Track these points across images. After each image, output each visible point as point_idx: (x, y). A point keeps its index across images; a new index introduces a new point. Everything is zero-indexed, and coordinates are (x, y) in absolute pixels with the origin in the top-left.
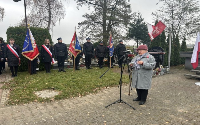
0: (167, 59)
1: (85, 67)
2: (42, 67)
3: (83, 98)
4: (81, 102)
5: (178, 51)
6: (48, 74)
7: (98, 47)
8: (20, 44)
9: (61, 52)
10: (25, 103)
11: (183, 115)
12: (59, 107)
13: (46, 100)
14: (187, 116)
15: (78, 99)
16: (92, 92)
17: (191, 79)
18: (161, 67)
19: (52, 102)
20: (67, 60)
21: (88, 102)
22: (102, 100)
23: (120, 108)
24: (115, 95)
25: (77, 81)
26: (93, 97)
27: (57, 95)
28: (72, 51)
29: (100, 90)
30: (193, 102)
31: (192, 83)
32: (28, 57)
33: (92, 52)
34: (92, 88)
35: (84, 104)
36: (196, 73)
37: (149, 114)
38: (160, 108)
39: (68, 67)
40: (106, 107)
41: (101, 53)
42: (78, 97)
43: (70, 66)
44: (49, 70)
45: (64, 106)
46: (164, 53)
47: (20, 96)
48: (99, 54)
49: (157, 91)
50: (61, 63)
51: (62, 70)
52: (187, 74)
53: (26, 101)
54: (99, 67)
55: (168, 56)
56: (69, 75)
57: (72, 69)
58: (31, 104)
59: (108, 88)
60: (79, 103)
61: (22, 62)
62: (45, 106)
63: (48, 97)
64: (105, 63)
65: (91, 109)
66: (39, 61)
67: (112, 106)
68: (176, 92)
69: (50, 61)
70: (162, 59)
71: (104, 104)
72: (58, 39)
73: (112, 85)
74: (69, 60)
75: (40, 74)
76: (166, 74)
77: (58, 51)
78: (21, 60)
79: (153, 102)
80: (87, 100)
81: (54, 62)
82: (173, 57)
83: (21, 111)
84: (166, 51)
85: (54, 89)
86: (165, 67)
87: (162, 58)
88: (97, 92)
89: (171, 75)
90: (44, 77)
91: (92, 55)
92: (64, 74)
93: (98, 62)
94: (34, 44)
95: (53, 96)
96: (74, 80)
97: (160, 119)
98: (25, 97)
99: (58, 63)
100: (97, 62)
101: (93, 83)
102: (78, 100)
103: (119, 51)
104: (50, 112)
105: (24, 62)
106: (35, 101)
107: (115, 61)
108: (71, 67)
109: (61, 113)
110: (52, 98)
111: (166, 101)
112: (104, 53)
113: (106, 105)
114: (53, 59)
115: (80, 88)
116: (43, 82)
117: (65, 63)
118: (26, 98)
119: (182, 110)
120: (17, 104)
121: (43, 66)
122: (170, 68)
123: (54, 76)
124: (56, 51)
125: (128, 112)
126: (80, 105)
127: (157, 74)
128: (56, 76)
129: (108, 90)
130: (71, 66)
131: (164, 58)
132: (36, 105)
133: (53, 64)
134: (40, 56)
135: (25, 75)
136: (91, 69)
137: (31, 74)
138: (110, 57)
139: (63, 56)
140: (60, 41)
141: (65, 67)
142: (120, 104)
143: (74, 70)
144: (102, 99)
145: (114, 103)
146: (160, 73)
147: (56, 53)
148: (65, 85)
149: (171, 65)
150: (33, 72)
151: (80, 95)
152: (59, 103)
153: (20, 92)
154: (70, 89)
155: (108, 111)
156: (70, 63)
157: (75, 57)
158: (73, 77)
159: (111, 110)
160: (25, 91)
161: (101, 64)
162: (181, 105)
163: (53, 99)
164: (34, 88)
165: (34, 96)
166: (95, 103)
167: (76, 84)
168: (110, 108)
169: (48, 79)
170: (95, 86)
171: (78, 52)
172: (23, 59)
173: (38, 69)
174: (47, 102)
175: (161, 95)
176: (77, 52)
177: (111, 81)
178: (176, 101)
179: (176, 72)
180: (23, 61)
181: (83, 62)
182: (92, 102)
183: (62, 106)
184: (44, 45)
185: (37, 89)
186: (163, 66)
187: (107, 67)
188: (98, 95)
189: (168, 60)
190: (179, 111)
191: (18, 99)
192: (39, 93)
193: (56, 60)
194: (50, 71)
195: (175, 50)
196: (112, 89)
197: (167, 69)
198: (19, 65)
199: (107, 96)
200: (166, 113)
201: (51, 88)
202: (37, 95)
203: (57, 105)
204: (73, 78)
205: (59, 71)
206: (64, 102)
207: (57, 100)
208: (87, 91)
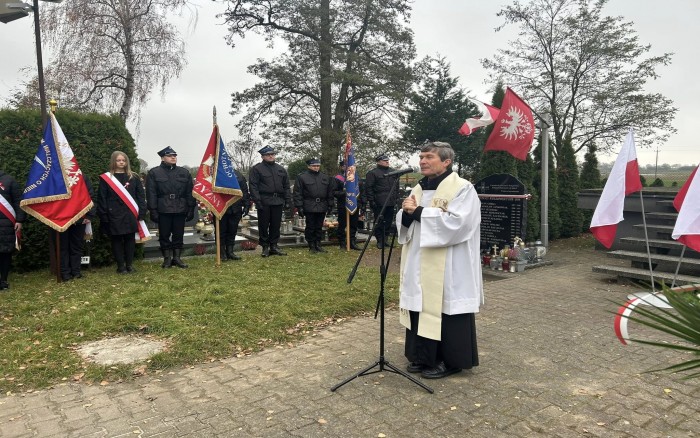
0: (536, 216)
1: (259, 248)
2: (102, 255)
3: (253, 361)
4: (245, 373)
5: (572, 189)
6: (126, 277)
7: (305, 176)
8: (18, 172)
9: (173, 196)
10: (40, 386)
11: (589, 405)
12: (166, 397)
13: (117, 371)
14: (602, 410)
15: (233, 365)
16: (283, 339)
17: (614, 281)
18: (518, 244)
19: (138, 381)
20: (194, 225)
21: (269, 374)
22: (317, 364)
23: (382, 390)
24: (362, 345)
25: (229, 300)
26: (285, 354)
27: (156, 351)
29: (311, 329)
30: (621, 361)
31: (618, 295)
32: (49, 217)
33: (282, 195)
34: (284, 325)
35: (256, 382)
36: (630, 262)
37: (479, 408)
38: (515, 384)
39: (198, 250)
40: (334, 390)
41: (314, 198)
42: (234, 359)
43: (206, 245)
44: (129, 263)
45: (184, 391)
46: (527, 196)
47: (22, 362)
48: (307, 201)
49: (504, 328)
50: (170, 239)
51: (174, 263)
52: (602, 267)
53: (43, 378)
54: (310, 246)
55: (539, 206)
56: (201, 281)
57: (211, 256)
58: (62, 391)
59: (339, 320)
60: (235, 379)
61: (28, 235)
62: (111, 393)
63: (126, 360)
64: (329, 233)
65: (279, 398)
66: (89, 230)
67: (353, 386)
68: (566, 329)
69: (130, 231)
70: (521, 216)
71: (323, 379)
72: (161, 154)
73: (352, 311)
74: (202, 225)
75: (94, 277)
76: (534, 267)
77: (160, 194)
78: (24, 229)
79: (489, 366)
80: (264, 369)
81: (148, 234)
82: (557, 208)
83: (25, 417)
84: (533, 189)
85: (145, 331)
86: (532, 243)
87: (521, 213)
88: (301, 338)
89: (550, 270)
90: (111, 290)
92: (181, 276)
93: (306, 232)
94: (69, 172)
95: (142, 358)
96: (219, 297)
97: (514, 424)
98: (38, 365)
99: (162, 237)
100: (301, 231)
101: (288, 305)
102: (234, 370)
103: (375, 192)
104: (131, 415)
105: (33, 236)
106: (77, 378)
107: (366, 225)
108: (208, 249)
109: (172, 416)
110: (138, 364)
111: (533, 359)
112: (326, 198)
113: (334, 383)
115: (241, 325)
116: (108, 308)
117: (185, 235)
118: (43, 369)
119: (587, 389)
120: (8, 393)
121: (107, 248)
122: (550, 248)
123: (147, 285)
124: (153, 195)
125: (408, 404)
126: (242, 385)
127: (506, 267)
128: (154, 282)
129: (340, 328)
130: (210, 245)
131: (525, 214)
132: (80, 391)
133: (144, 240)
134: (94, 214)
135: (37, 285)
136: (280, 255)
137: (62, 278)
139: (180, 211)
140: (169, 160)
141: (187, 251)
142: (381, 376)
143: (219, 259)
144: (317, 360)
145: (361, 375)
146: (516, 266)
147: (153, 201)
148: (186, 315)
149: (551, 238)
150: (69, 271)
151: (239, 349)
152: (165, 383)
153: (20, 346)
154: (206, 329)
155: (337, 402)
156: (205, 235)
158: (216, 286)
159: (347, 401)
160: (37, 342)
161: (314, 238)
162: (581, 371)
163: (141, 369)
164: (72, 329)
165: (74, 362)
166: (292, 378)
167: (227, 310)
168: (346, 392)
169: (125, 296)
170: (294, 315)
171: (230, 196)
172: (31, 225)
173: (88, 262)
174: (120, 380)
175: (517, 342)
176: (224, 197)
177: (351, 296)
178: (565, 360)
179: (567, 259)
180: (31, 233)
181: (252, 231)
182: (282, 374)
183: (176, 393)
184: (108, 174)
185: (82, 334)
186: (525, 241)
187: (338, 248)
188: (305, 346)
189: (540, 220)
190: (576, 392)
191: (13, 372)
192: (92, 349)
193: (154, 225)
194: (134, 266)
195: (563, 185)
196: (353, 325)
197: (540, 249)
198: (17, 247)
199: (336, 351)
200: (533, 400)
201: (137, 330)
202: (84, 356)
203: (159, 389)
204: (216, 292)
205: (163, 267)
206: (182, 376)
207: (158, 372)
208: (267, 335)
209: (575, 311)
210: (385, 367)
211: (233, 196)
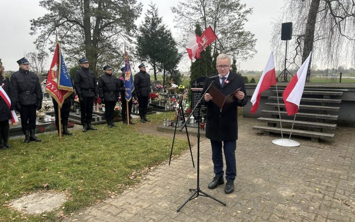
3: (121, 199)
4: (124, 207)
7: (103, 78)
9: (28, 92)
13: (48, 218)
14: (300, 203)
15: (113, 203)
16: (130, 183)
17: (262, 134)
21: (137, 206)
22: (159, 196)
26: (137, 192)
27: (63, 201)
28: (53, 91)
29: (140, 175)
30: (291, 176)
31: (267, 141)
34: (126, 175)
35: (134, 212)
37: (251, 210)
38: (257, 195)
39: (41, 129)
40: (178, 211)
41: (109, 92)
42: (111, 200)
48: (106, 94)
50: (28, 122)
51: (32, 139)
54: (108, 123)
59: (152, 168)
60: (121, 212)
63: (48, 209)
65: (154, 220)
68: (259, 162)
69: (6, 118)
71: (168, 205)
73: (156, 162)
77: (20, 91)
80: (132, 203)
85: (48, 188)
88: (139, 182)
91: (93, 97)
95: (58, 206)
97: (270, 216)
99: (24, 122)
101: (121, 162)
102: (115, 206)
108: (46, 128)
110: (57, 211)
111: (256, 180)
113: (176, 207)
114: (14, 113)
119: (287, 193)
124: (16, 92)
125: (219, 213)
126: (127, 215)
128: (30, 153)
129: (155, 173)
130: (47, 125)
133: (14, 124)
136: (93, 130)
138: (126, 101)
139: (33, 103)
140: (24, 67)
144: (158, 194)
145: (190, 200)
147: (16, 96)
148: (67, 174)
152: (81, 221)
157: (60, 105)
161: (110, 118)
162: (279, 183)
163: (61, 213)
165: (15, 215)
166: (152, 207)
168: (185, 210)
170: (128, 168)
171: (66, 92)
176: (63, 92)
178: (269, 179)
182: (145, 205)
185: (8, 195)
188: (144, 186)
190: (284, 195)
192: (20, 204)
196: (160, 170)
199: (163, 187)
200: (270, 202)
201: (43, 188)
202: (19, 210)
206: (88, 215)
207: (72, 214)
208: (120, 182)
209: (256, 151)
210: (200, 193)
211: (67, 91)
